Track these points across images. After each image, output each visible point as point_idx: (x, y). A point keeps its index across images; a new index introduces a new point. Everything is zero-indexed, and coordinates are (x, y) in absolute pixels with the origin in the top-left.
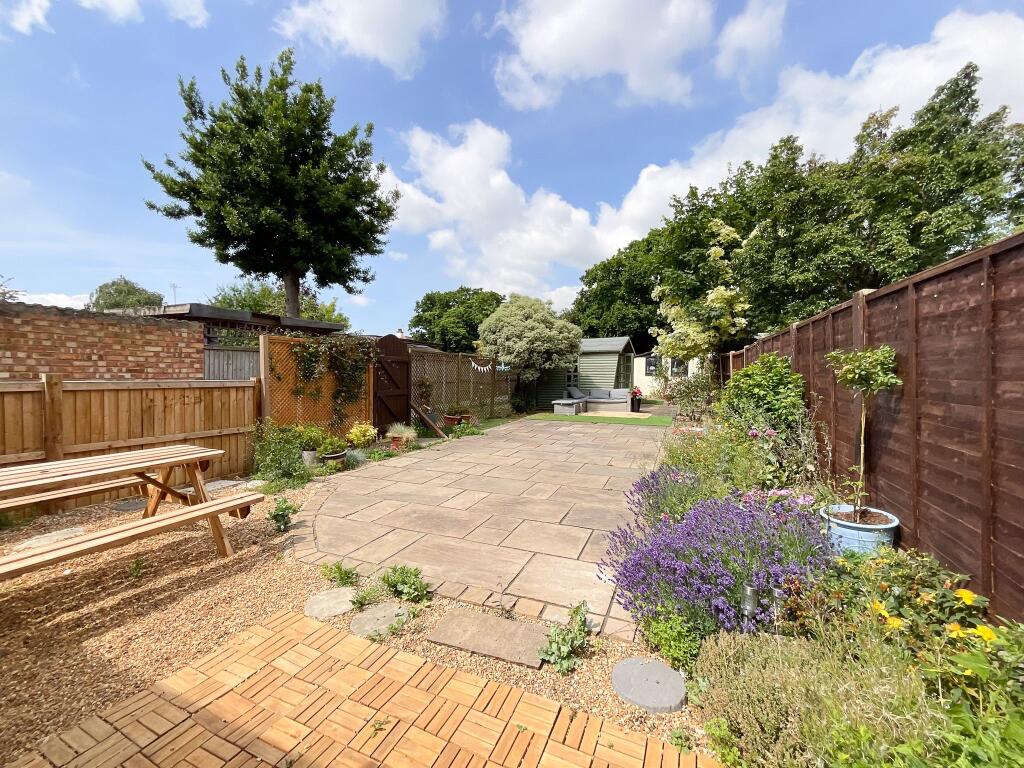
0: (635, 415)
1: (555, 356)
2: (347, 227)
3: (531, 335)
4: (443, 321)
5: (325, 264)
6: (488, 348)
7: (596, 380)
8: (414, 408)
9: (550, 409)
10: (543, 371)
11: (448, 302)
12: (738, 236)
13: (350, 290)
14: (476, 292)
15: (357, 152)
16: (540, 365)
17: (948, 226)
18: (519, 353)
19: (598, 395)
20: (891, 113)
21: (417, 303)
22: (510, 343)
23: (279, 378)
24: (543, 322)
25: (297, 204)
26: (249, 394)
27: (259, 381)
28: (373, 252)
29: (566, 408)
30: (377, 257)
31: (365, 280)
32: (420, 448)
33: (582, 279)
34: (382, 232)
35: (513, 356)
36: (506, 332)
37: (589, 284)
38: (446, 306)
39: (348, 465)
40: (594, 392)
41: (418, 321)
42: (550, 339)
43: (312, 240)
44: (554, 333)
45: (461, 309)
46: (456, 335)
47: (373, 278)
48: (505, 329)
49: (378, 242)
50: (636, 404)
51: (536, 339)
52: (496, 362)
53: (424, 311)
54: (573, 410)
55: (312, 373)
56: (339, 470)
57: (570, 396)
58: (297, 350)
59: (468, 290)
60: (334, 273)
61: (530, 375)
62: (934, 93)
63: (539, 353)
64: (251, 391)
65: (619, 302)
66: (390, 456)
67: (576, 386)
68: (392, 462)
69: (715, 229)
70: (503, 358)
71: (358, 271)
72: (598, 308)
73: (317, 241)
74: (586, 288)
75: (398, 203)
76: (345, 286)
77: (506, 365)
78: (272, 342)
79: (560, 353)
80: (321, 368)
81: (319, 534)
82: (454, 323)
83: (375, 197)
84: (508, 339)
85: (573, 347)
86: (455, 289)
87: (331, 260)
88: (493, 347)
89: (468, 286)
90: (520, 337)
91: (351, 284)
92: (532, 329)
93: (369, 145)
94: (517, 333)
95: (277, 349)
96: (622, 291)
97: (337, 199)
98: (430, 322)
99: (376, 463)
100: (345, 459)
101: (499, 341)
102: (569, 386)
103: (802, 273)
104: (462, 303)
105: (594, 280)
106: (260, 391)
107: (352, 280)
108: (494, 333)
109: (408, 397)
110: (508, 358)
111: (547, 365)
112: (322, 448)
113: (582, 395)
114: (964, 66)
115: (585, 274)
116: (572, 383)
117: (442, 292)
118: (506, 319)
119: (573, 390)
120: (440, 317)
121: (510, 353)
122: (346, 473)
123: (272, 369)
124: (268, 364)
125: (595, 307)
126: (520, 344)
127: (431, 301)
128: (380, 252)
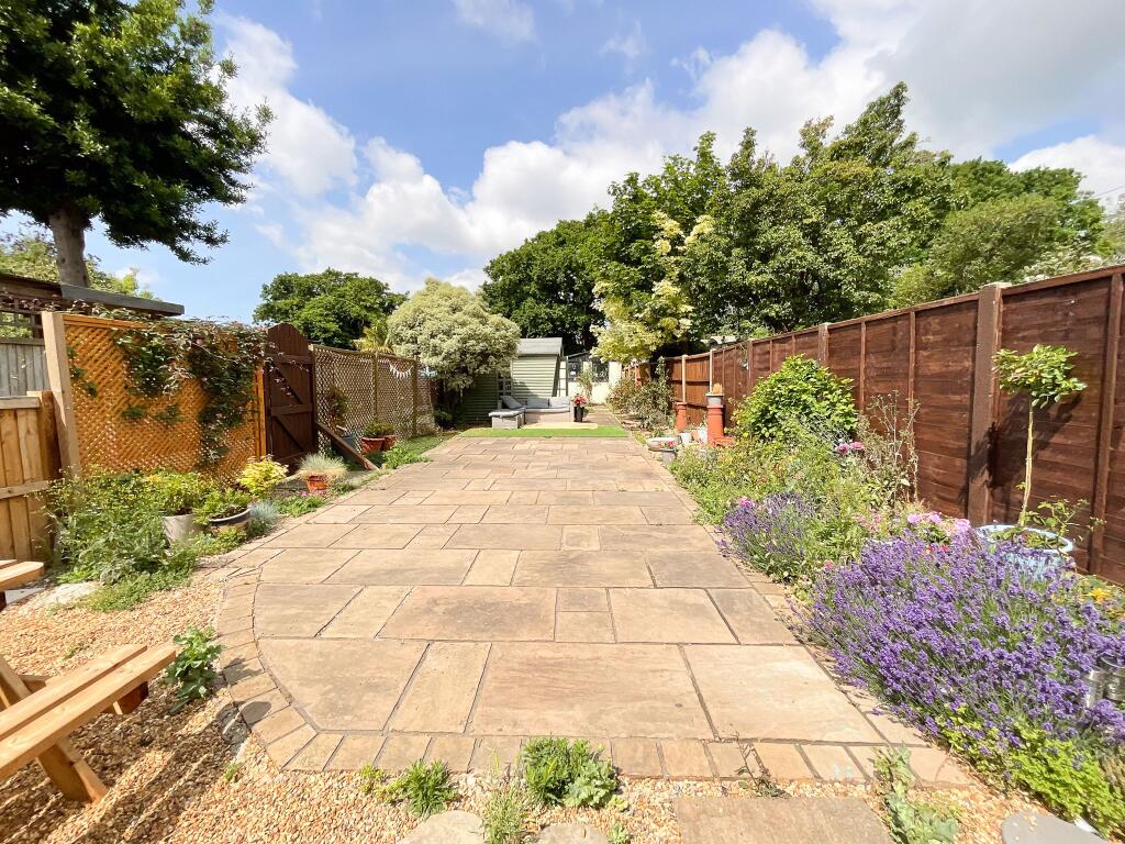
0: (579, 426)
1: (492, 359)
2: (176, 150)
3: (463, 331)
4: (304, 313)
5: (136, 207)
6: (404, 347)
7: (533, 389)
8: (323, 431)
9: (488, 422)
10: (478, 378)
11: (310, 289)
12: (681, 233)
13: (184, 256)
14: (349, 278)
15: (183, 33)
16: (474, 369)
17: (889, 238)
18: (449, 355)
19: (536, 405)
20: (827, 123)
21: (265, 287)
22: (436, 341)
23: (92, 392)
24: (474, 315)
25: (75, 94)
26: (27, 423)
27: (50, 397)
28: (227, 199)
29: (506, 421)
30: (234, 207)
31: (210, 241)
32: (352, 488)
33: (486, 270)
34: (239, 168)
35: (441, 357)
36: (429, 326)
37: (495, 277)
38: (309, 292)
39: (256, 530)
40: (532, 401)
41: (267, 312)
42: (486, 338)
43: (109, 160)
44: (488, 330)
45: (331, 298)
46: (325, 331)
47: (223, 239)
48: (428, 324)
49: (233, 183)
50: (579, 413)
51: (470, 337)
52: (416, 366)
53: (275, 299)
54: (515, 423)
55: (161, 381)
56: (242, 541)
57: (505, 407)
58: (128, 340)
59: (337, 274)
60: (155, 225)
61: (461, 382)
62: (866, 109)
63: (473, 354)
64: (32, 417)
65: (530, 299)
66: (314, 505)
67: (509, 394)
68: (321, 514)
69: (658, 223)
70: (425, 360)
71: (194, 226)
72: (505, 306)
73: (118, 165)
74: (490, 281)
75: (268, 127)
76: (173, 248)
77: (431, 369)
78: (69, 326)
79: (497, 355)
80: (178, 373)
81: (293, 687)
82: (321, 315)
83: (219, 112)
84: (433, 336)
85: (510, 347)
86: (320, 271)
87: (148, 202)
88: (412, 347)
89: (337, 269)
90: (448, 334)
91: (185, 245)
92: (463, 324)
93: (206, 28)
94: (445, 328)
95: (83, 339)
96: (533, 288)
97: (157, 99)
98: (286, 312)
99: (297, 520)
100: (249, 520)
101: (420, 339)
102: (501, 394)
103: (759, 274)
104: (331, 290)
105: (502, 272)
106: (53, 415)
107: (187, 239)
108: (412, 328)
109: (313, 414)
110: (434, 361)
111: (482, 370)
112: (206, 507)
113: (519, 405)
114: (895, 85)
115: (489, 265)
116: (504, 391)
117: (302, 275)
118: (427, 310)
119: (508, 399)
120: (300, 308)
121: (435, 353)
122: (256, 543)
123: (76, 376)
124: (67, 368)
125: (502, 304)
126: (449, 342)
127: (284, 286)
128: (238, 200)
